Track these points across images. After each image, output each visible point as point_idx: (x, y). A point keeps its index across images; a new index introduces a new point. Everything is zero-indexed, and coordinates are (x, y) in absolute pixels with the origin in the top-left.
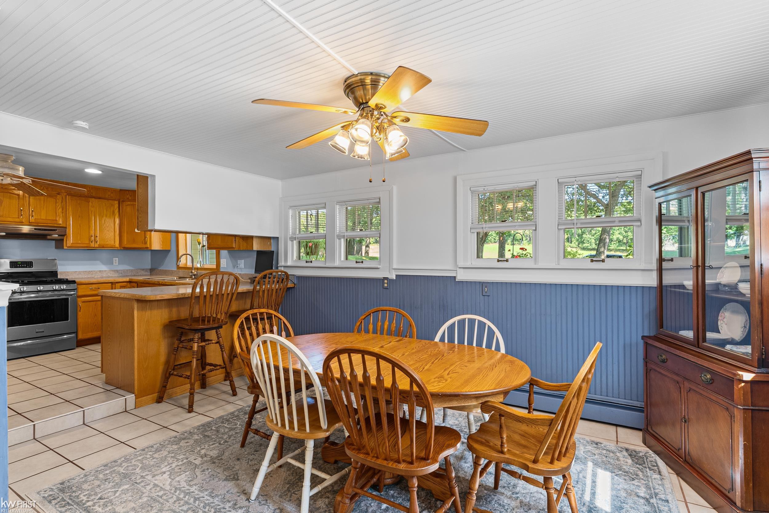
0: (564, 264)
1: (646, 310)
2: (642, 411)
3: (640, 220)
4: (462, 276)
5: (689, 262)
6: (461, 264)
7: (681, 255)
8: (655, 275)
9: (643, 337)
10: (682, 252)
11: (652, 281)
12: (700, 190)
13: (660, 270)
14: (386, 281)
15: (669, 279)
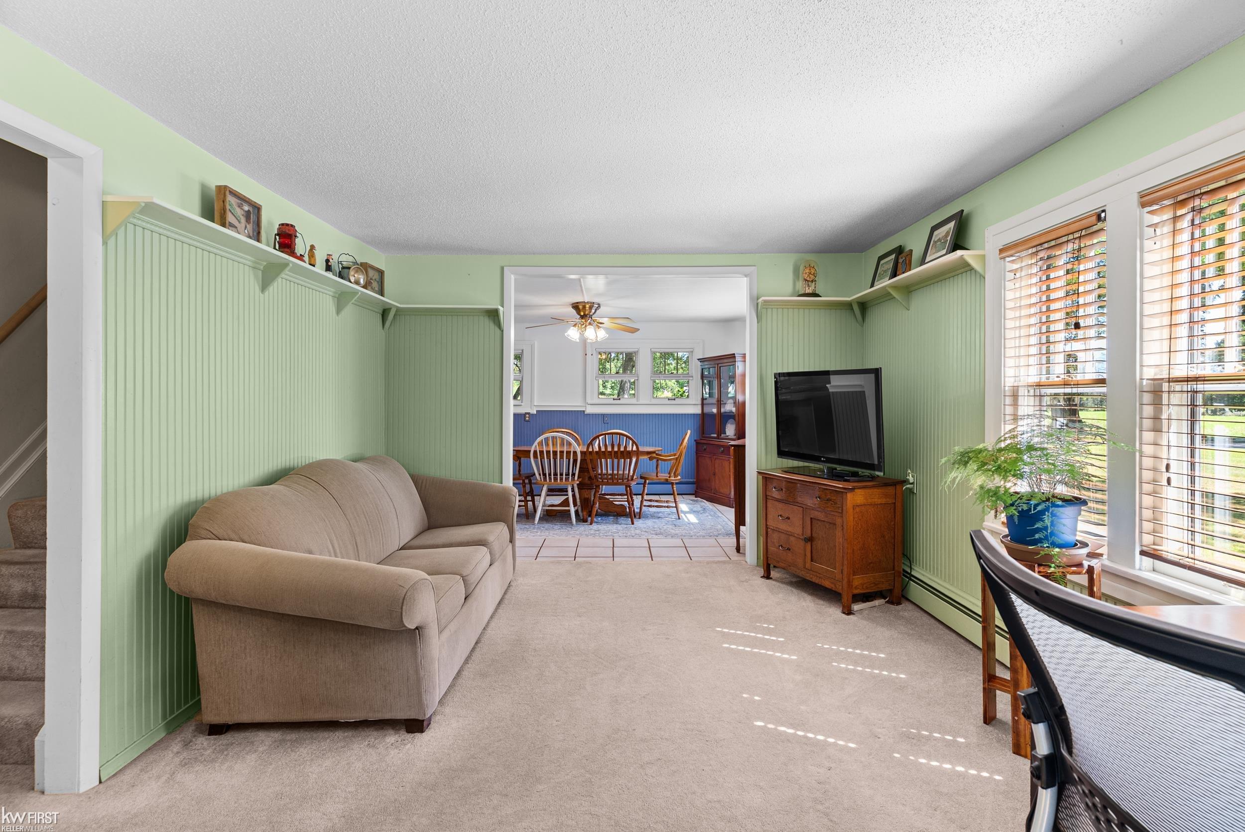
0: (654, 401)
1: (695, 428)
2: (694, 484)
3: (692, 377)
4: (590, 410)
5: (714, 401)
6: (589, 401)
7: (710, 397)
8: (700, 407)
9: (695, 440)
10: (711, 395)
11: (698, 410)
12: (719, 365)
13: (703, 405)
14: (527, 416)
15: (707, 410)
